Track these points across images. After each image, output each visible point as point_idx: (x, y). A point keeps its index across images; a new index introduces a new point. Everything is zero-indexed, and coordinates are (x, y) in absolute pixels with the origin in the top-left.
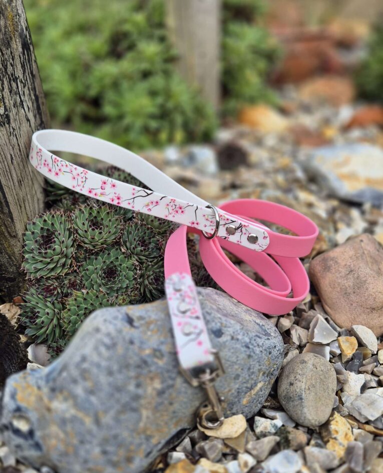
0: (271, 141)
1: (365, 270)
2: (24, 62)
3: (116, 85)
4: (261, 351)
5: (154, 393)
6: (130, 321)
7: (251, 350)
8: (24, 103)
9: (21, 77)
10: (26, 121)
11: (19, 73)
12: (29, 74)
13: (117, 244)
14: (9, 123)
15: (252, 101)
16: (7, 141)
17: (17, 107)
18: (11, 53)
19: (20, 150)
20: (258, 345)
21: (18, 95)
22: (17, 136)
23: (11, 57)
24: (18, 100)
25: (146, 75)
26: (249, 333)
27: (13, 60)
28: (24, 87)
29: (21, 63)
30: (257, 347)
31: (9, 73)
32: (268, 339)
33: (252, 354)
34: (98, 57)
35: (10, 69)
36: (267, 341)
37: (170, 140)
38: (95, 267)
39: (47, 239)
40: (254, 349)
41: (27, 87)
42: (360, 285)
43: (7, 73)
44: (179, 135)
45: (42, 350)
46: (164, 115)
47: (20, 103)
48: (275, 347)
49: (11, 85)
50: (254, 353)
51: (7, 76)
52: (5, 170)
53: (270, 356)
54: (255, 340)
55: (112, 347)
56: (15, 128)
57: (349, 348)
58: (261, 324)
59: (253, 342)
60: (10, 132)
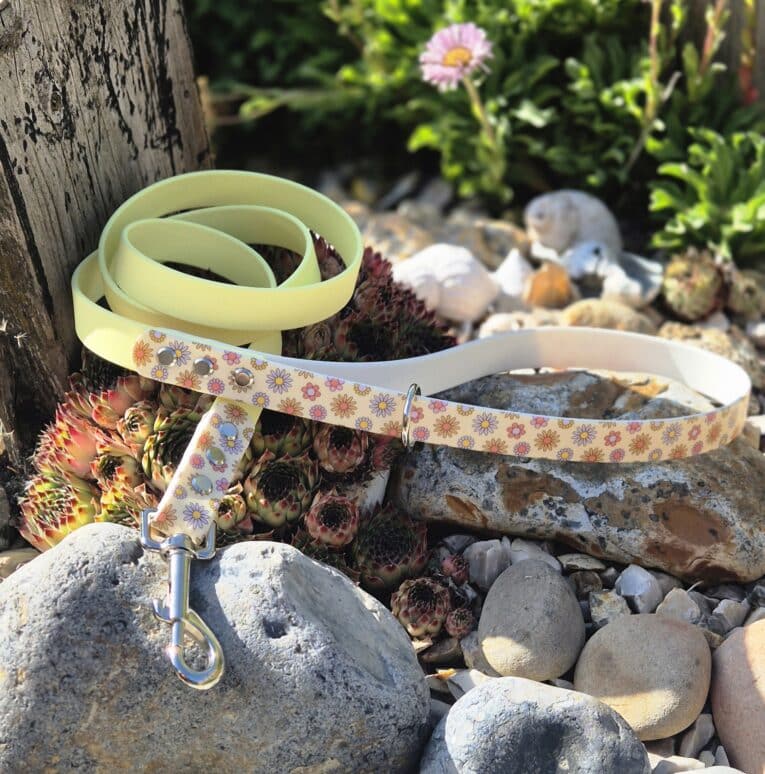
2: (135, 23)
4: (349, 699)
7: (326, 684)
8: (120, 99)
9: (123, 49)
10: (119, 132)
11: (118, 41)
12: (147, 42)
14: (71, 136)
16: (63, 169)
17: (98, 108)
18: (101, 11)
19: (92, 186)
20: (346, 684)
21: (105, 85)
22: (89, 160)
23: (99, 18)
24: (104, 92)
26: (339, 656)
27: (103, 23)
28: (126, 68)
29: (127, 23)
30: (343, 685)
31: (87, 47)
32: (380, 687)
33: (326, 693)
35: (91, 40)
36: (372, 688)
40: (335, 686)
41: (135, 68)
43: (82, 48)
47: (107, 100)
48: (387, 707)
49: (87, 69)
50: (332, 694)
51: (81, 55)
53: (368, 716)
54: (344, 672)
56: (86, 146)
59: (338, 673)
60: (72, 154)
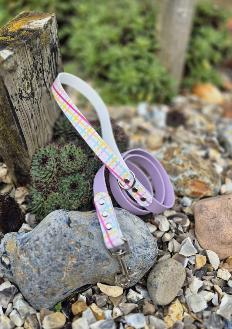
0: (207, 110)
1: (224, 219)
2: (51, 60)
3: (118, 61)
4: (139, 256)
5: (72, 265)
6: (69, 222)
7: (132, 254)
8: (47, 84)
9: (47, 69)
10: (46, 93)
11: (46, 66)
12: (53, 66)
13: (81, 171)
14: (33, 97)
15: (204, 80)
16: (31, 107)
17: (41, 87)
18: (42, 57)
19: (39, 110)
20: (138, 252)
21: (43, 80)
22: (39, 103)
23: (41, 59)
24: (43, 82)
25: (137, 58)
26: (134, 244)
27: (42, 60)
28: (48, 74)
29: (48, 60)
30: (137, 253)
31: (38, 69)
32: (146, 249)
33: (133, 256)
34: (112, 42)
35: (39, 66)
36: (144, 251)
37: (144, 99)
38: (67, 181)
39: (44, 161)
40: (135, 254)
41: (50, 74)
42: (218, 227)
43: (36, 69)
44: (150, 97)
45: (33, 217)
46: (143, 84)
47: (43, 84)
48: (149, 255)
49: (38, 76)
50: (134, 256)
51: (36, 71)
52: (26, 123)
53: (144, 259)
54: (137, 249)
55: (53, 236)
56: (38, 99)
57: (200, 263)
58: (146, 239)
59: (135, 250)
60: (33, 102)
